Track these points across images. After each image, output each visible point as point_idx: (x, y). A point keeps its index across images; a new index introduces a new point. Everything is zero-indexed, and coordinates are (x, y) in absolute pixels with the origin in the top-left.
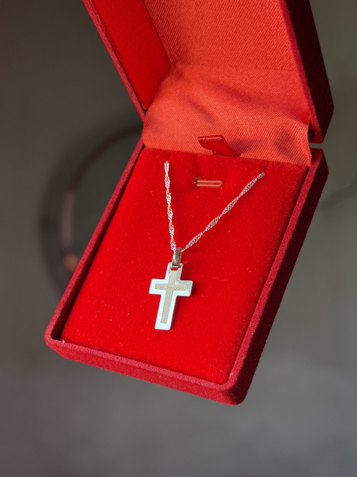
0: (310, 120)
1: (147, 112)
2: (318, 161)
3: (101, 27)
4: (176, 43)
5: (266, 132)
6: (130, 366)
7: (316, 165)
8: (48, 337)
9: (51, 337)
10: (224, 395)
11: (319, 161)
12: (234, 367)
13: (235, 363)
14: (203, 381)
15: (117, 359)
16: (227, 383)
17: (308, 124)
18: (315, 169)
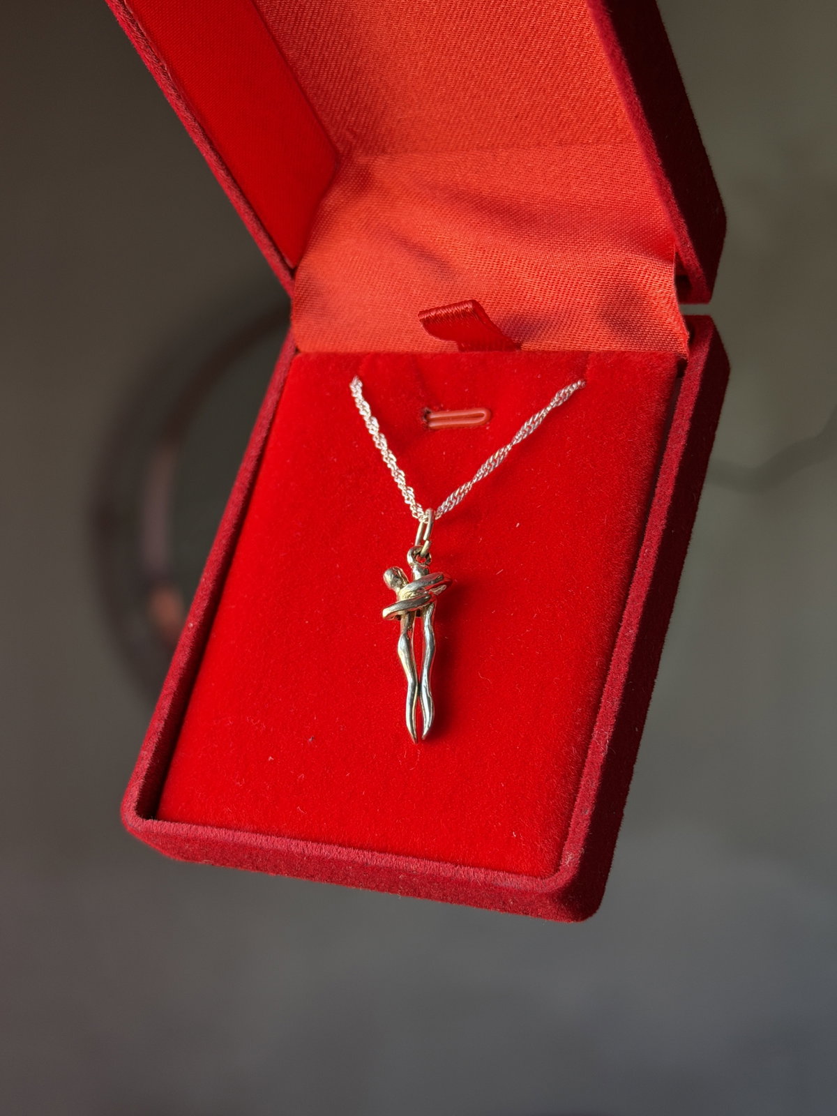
0: (677, 253)
1: (298, 273)
2: (704, 345)
3: (173, 88)
4: (347, 109)
5: (577, 289)
6: (329, 861)
7: (702, 355)
8: (130, 816)
9: (137, 814)
10: (554, 901)
11: (707, 345)
13: (571, 825)
15: (297, 846)
17: (672, 261)
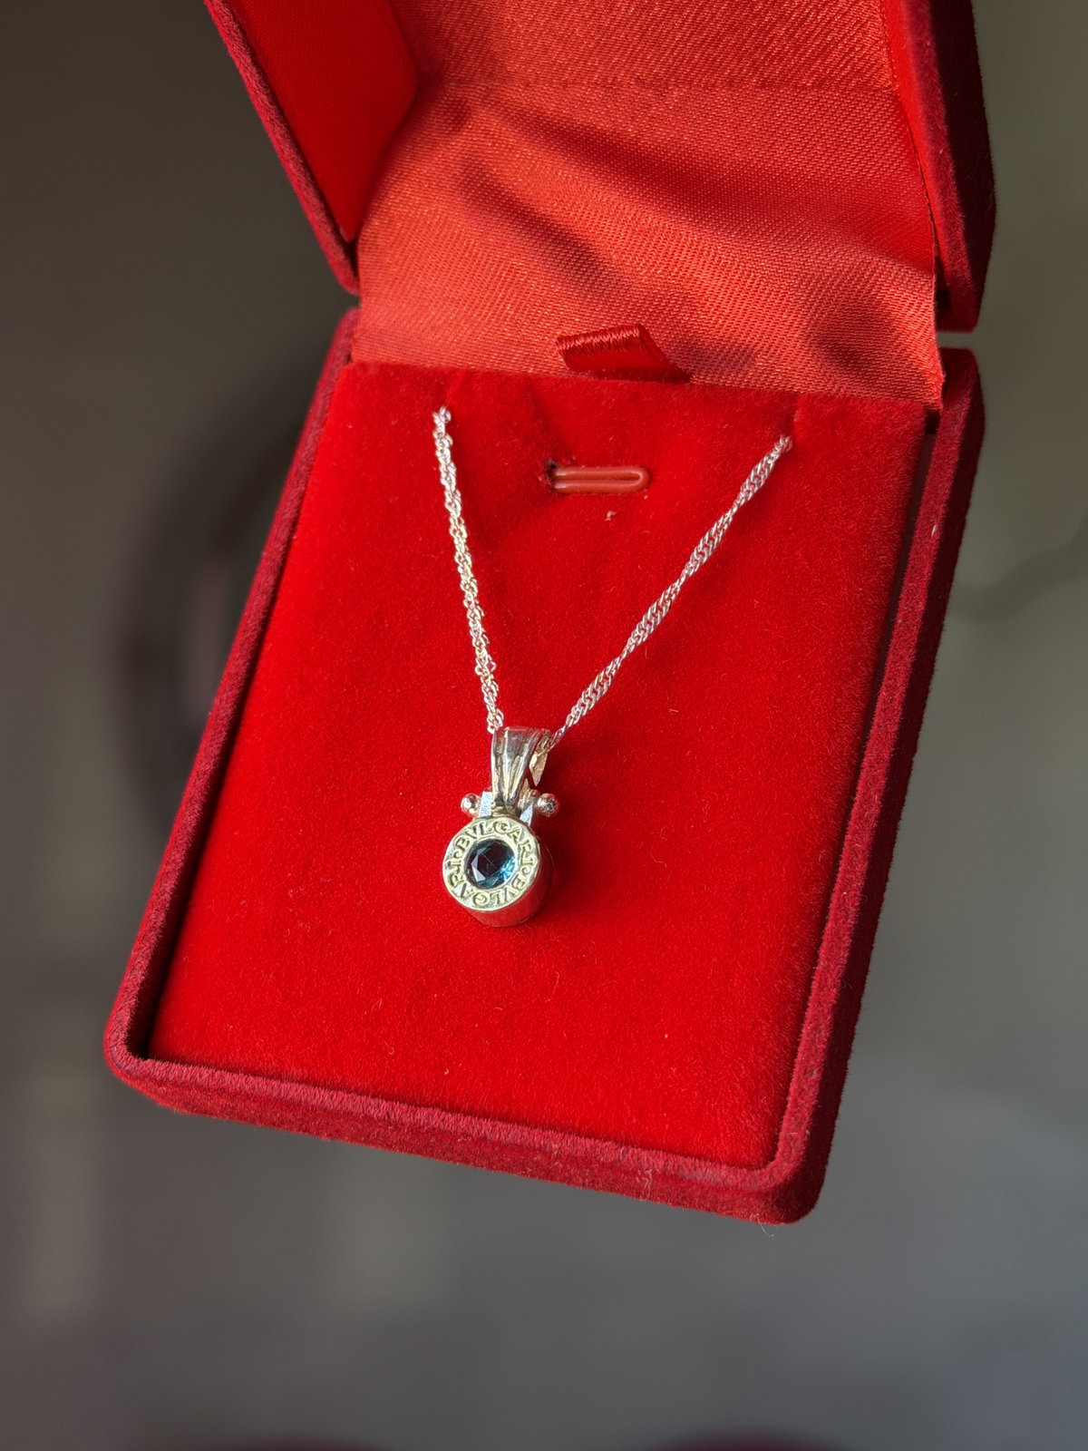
1: (359, 254)
2: (964, 393)
8: (119, 1052)
9: (128, 1050)
10: (765, 1200)
11: (968, 392)
12: (789, 1106)
13: (792, 1094)
14: (687, 1160)
15: (378, 1108)
16: (773, 1162)
18: (961, 420)
